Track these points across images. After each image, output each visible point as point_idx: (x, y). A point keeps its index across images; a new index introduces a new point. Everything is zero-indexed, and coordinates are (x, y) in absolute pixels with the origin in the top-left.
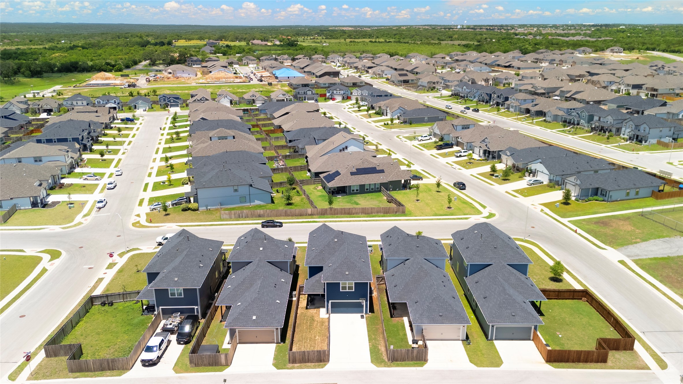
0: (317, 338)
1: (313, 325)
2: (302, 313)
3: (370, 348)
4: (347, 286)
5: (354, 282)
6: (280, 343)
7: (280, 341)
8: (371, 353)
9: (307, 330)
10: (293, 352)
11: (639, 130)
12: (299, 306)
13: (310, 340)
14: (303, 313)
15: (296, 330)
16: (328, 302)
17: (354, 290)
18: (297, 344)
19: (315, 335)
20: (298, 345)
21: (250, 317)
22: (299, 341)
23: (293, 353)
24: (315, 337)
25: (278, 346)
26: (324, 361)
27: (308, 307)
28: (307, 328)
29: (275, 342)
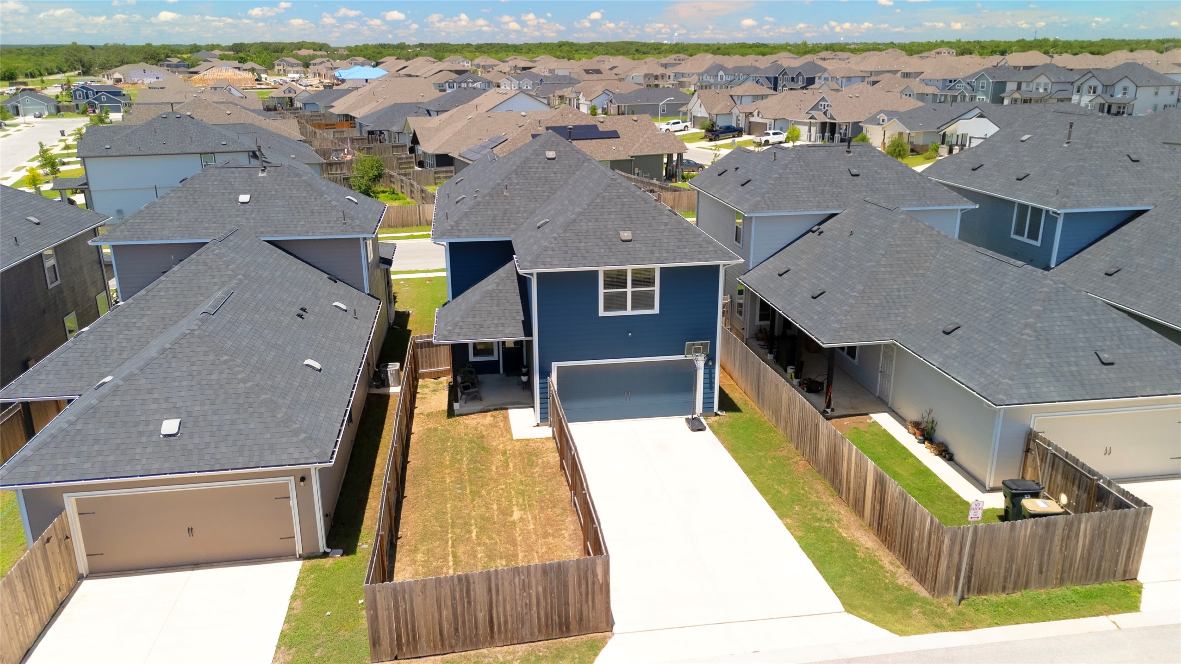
0: (517, 515)
1: (488, 469)
2: (429, 430)
3: (799, 539)
4: (629, 290)
5: (657, 267)
6: (325, 555)
7: (322, 546)
8: (820, 563)
9: (463, 488)
10: (394, 589)
11: (1112, 96)
12: (416, 411)
13: (482, 529)
14: (436, 429)
15: (409, 491)
16: (545, 373)
17: (656, 310)
18: (416, 550)
19: (504, 503)
20: (419, 557)
21: (148, 423)
22: (426, 536)
23: (399, 593)
24: (506, 512)
25: (312, 570)
26: (584, 627)
27: (456, 406)
28: (460, 481)
29: (299, 550)
